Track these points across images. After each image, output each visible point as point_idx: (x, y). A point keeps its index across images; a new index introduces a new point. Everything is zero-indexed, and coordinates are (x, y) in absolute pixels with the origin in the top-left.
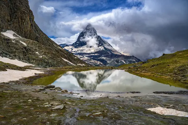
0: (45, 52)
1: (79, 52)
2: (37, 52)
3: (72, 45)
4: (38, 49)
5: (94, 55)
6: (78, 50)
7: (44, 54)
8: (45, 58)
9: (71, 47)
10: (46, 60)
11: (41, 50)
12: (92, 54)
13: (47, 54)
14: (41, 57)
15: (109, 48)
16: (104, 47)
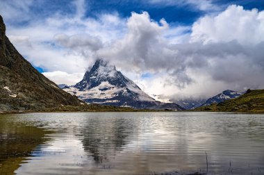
0: (23, 88)
1: (87, 97)
2: (6, 88)
3: (75, 86)
4: (9, 82)
5: (110, 101)
6: (85, 95)
7: (21, 91)
8: (23, 99)
9: (73, 89)
10: (25, 103)
11: (16, 84)
12: (107, 101)
13: (26, 91)
14: (15, 96)
15: (136, 91)
16: (127, 89)
